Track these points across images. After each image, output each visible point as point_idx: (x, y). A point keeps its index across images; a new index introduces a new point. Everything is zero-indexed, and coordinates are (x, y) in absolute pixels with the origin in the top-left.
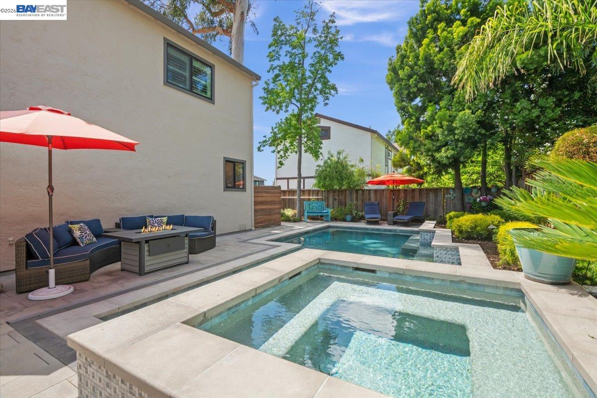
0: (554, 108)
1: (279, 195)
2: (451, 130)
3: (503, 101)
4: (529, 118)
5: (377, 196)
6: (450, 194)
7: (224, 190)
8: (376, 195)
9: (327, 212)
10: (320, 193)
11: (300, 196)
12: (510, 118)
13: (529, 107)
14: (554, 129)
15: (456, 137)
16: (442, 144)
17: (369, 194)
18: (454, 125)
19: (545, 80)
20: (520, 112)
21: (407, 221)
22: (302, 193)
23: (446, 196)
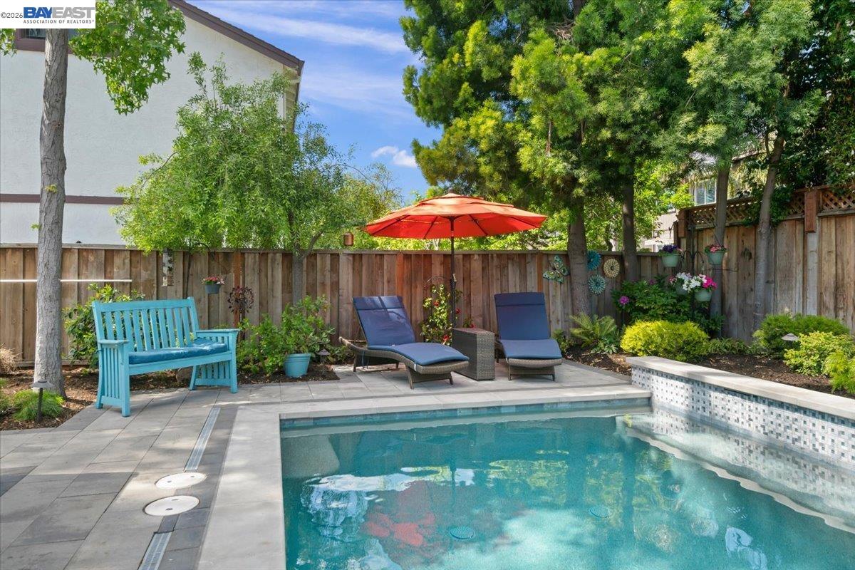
5: (360, 272)
6: (554, 269)
8: (357, 272)
9: (218, 350)
10: (118, 261)
11: (61, 273)
17: (335, 269)
22: (67, 263)
23: (546, 275)
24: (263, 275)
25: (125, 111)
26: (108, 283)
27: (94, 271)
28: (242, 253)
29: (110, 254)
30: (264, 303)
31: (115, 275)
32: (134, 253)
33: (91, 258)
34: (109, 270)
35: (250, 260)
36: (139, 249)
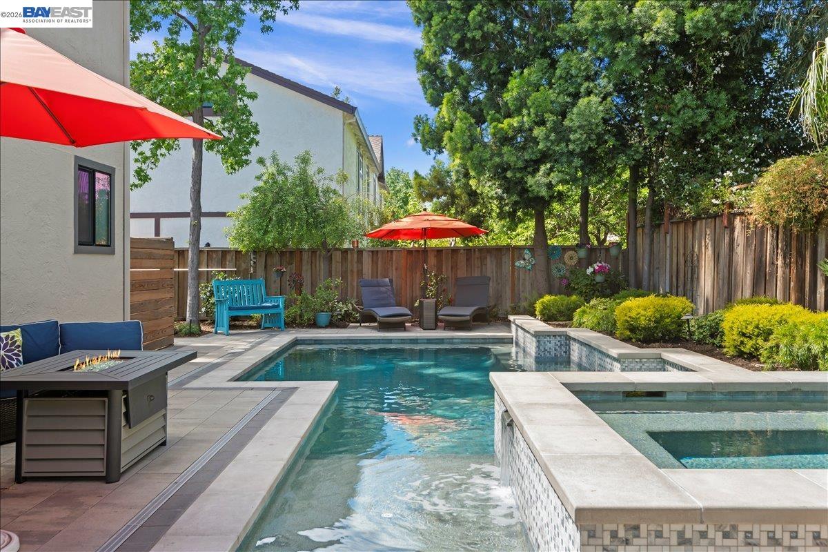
0: (728, 111)
1: (169, 264)
2: (562, 134)
3: (650, 88)
4: (691, 124)
5: (377, 263)
6: (524, 259)
7: (76, 252)
8: (374, 263)
9: (274, 307)
10: (229, 257)
11: (199, 265)
12: (662, 120)
13: (693, 104)
14: (726, 147)
15: (571, 147)
16: (534, 157)
17: (360, 261)
18: (567, 123)
19: (718, 62)
20: (679, 112)
21: (468, 318)
22: (201, 259)
23: (517, 264)
24: (313, 265)
25: (231, 173)
26: (222, 271)
27: (216, 264)
28: (301, 251)
29: (225, 252)
30: (314, 283)
31: (227, 266)
32: (238, 252)
33: (214, 256)
34: (224, 263)
35: (305, 256)
36: (239, 249)
